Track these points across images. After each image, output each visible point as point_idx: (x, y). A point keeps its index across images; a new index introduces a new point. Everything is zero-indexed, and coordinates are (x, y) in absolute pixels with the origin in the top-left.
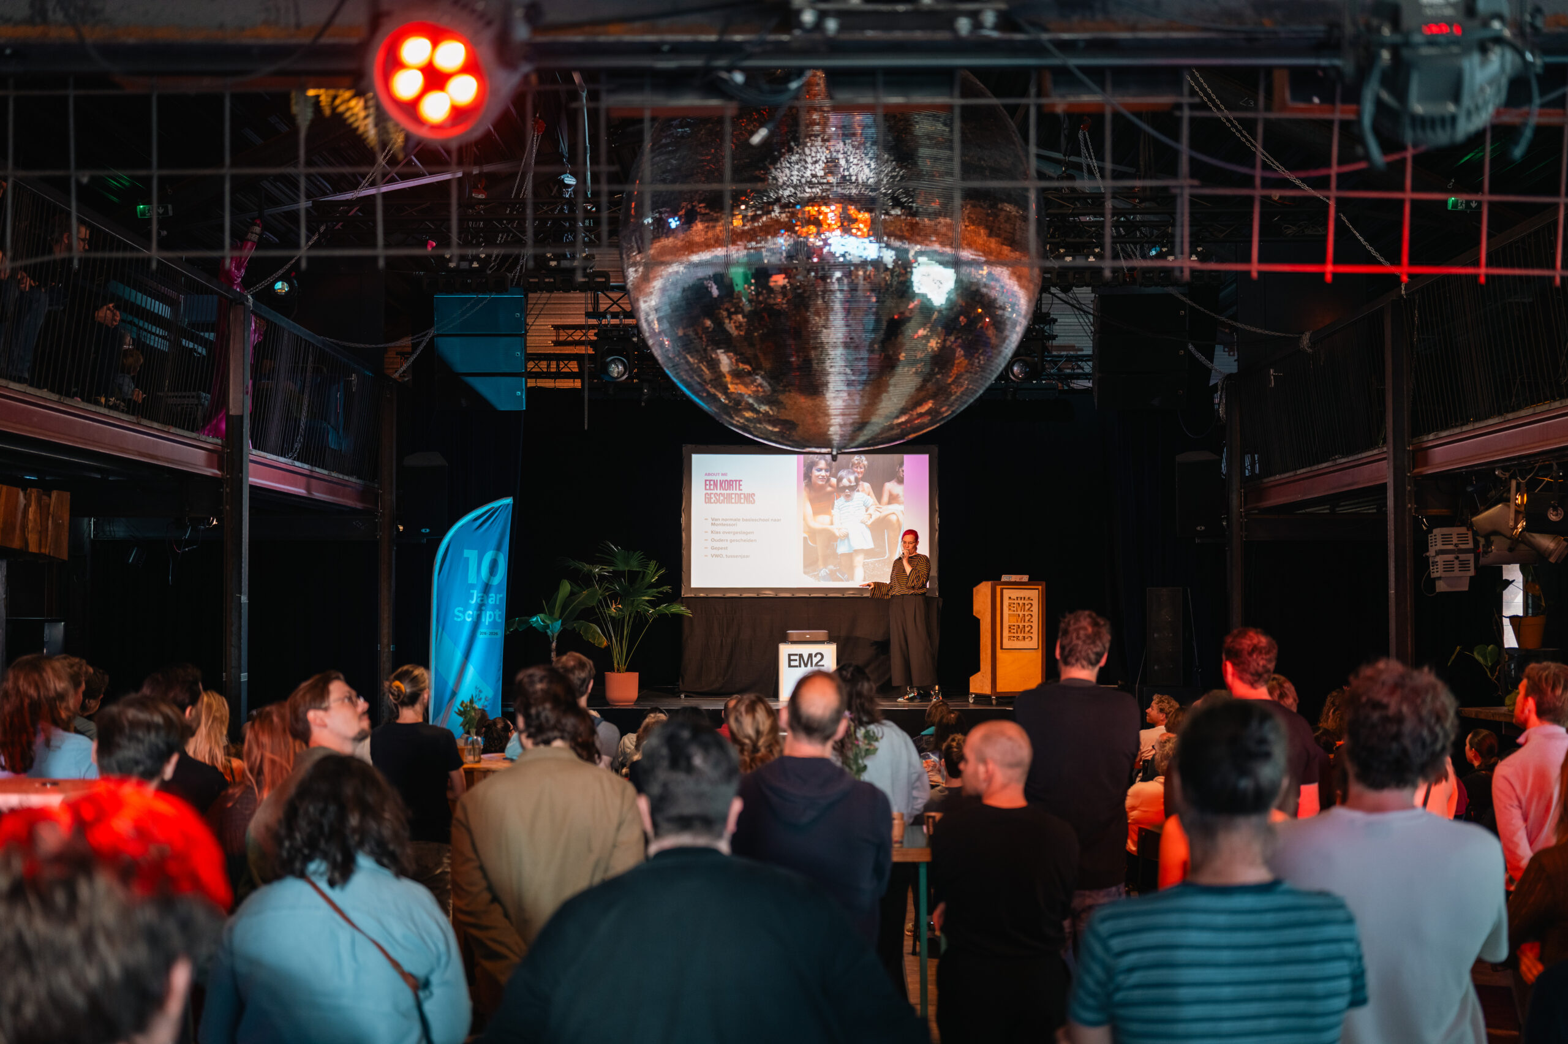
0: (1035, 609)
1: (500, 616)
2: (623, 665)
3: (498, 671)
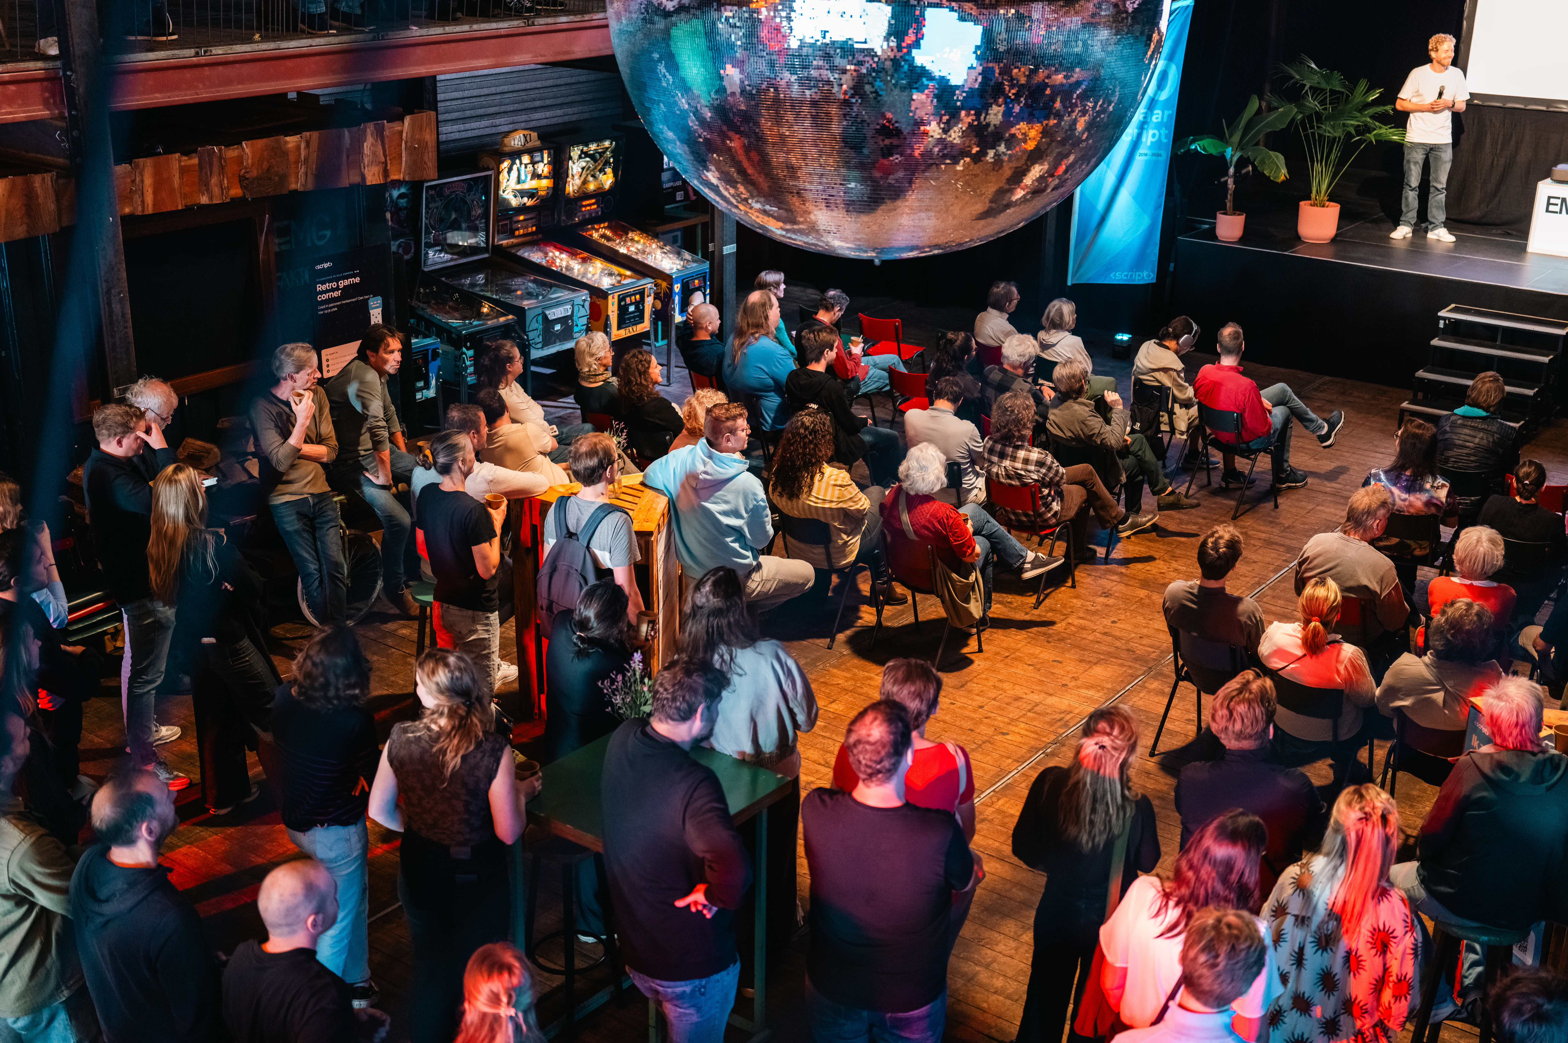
1: (1166, 136)
2: (1323, 196)
3: (1160, 197)
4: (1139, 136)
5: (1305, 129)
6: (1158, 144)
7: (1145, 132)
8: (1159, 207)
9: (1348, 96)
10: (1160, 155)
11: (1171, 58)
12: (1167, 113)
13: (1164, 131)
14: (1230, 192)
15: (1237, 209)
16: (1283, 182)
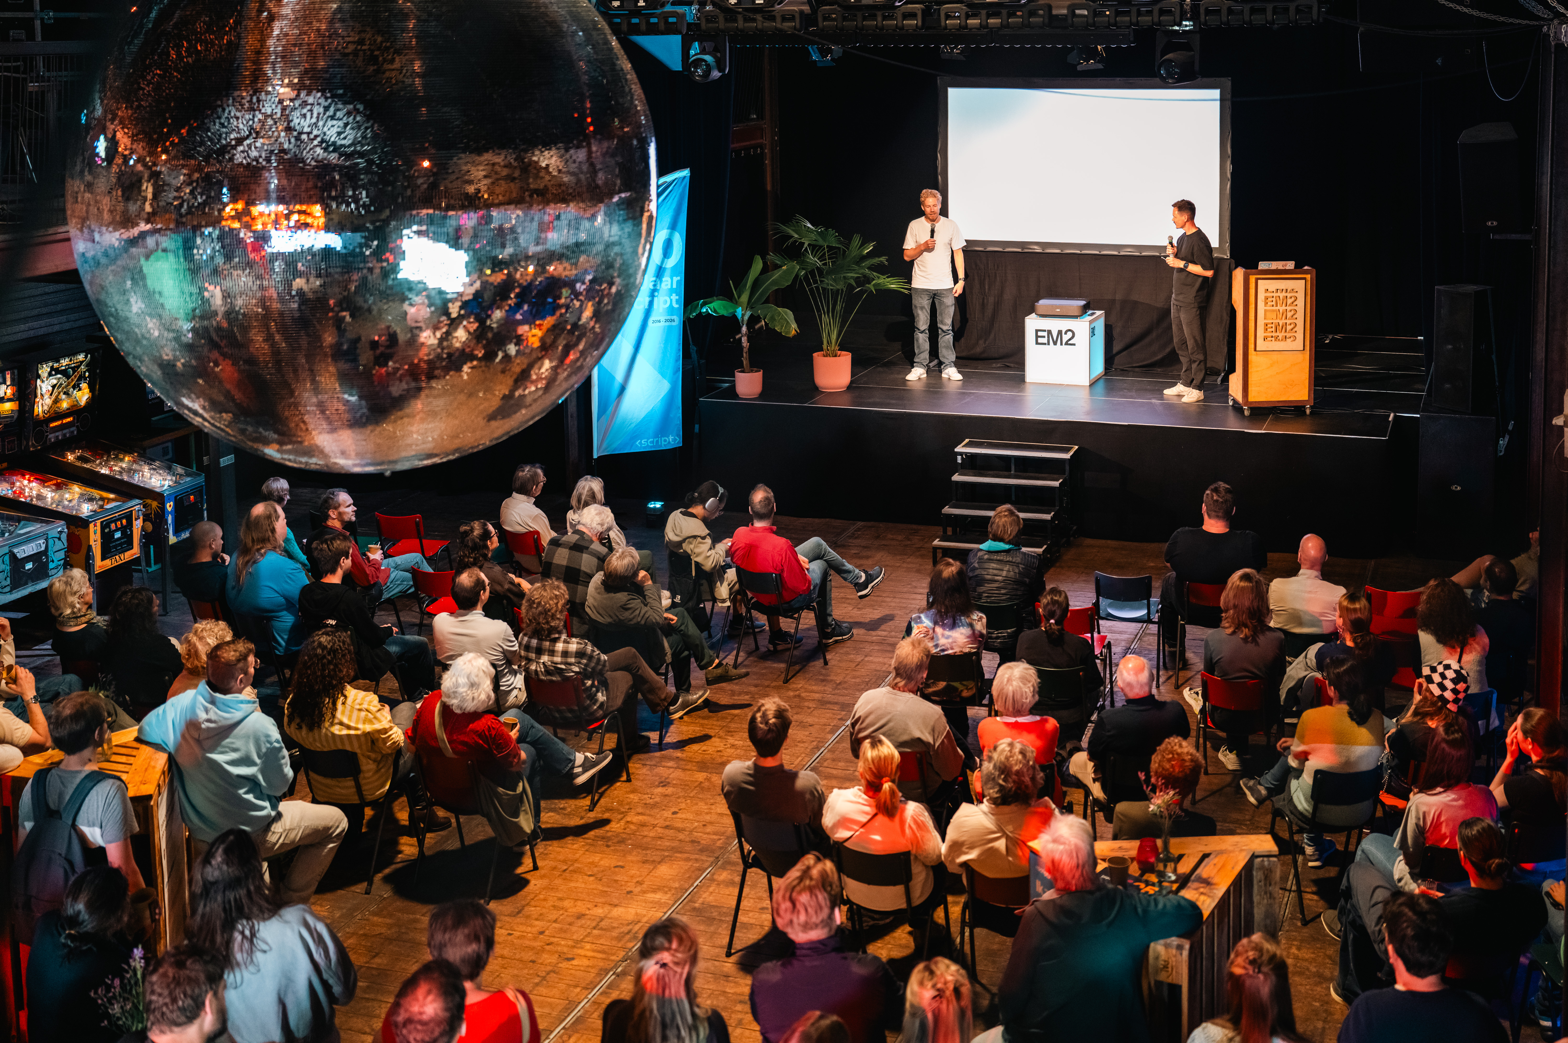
0: (1300, 302)
1: (677, 301)
2: (834, 346)
3: (677, 361)
4: (651, 303)
5: (809, 284)
6: (671, 310)
7: (656, 299)
8: (677, 371)
9: (844, 251)
10: (673, 321)
11: (673, 227)
12: (676, 279)
13: (674, 297)
14: (745, 350)
15: (754, 366)
16: (794, 336)
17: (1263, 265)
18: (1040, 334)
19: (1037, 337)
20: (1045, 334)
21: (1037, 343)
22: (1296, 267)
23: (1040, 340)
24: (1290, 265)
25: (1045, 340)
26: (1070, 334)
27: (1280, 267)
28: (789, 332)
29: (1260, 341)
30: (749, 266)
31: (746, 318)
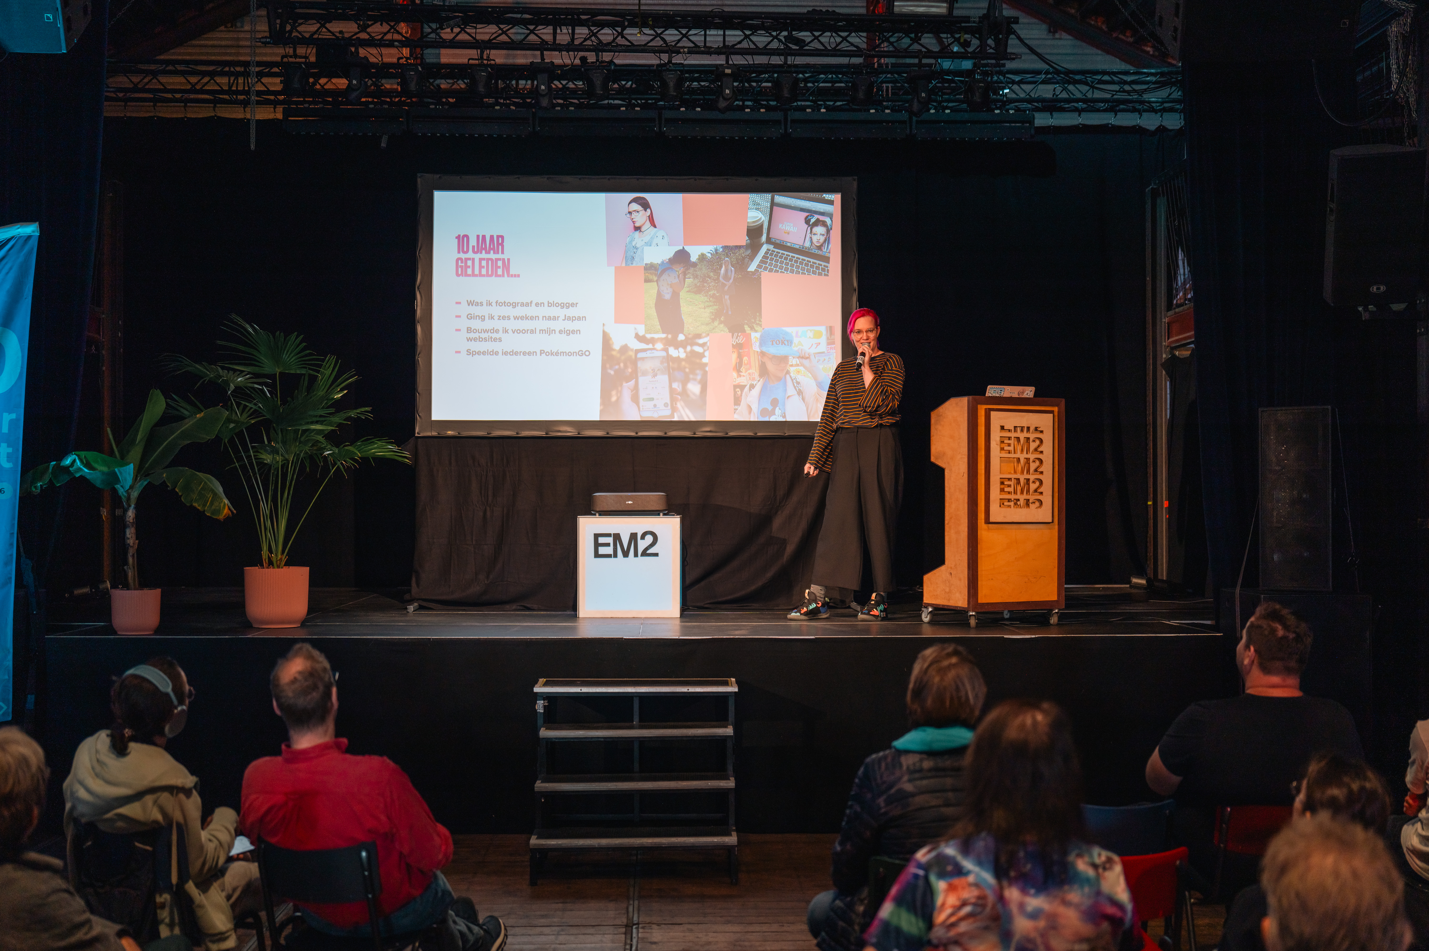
0: (1047, 448)
1: (9, 457)
3: (7, 564)
10: (2, 491)
11: (6, 322)
12: (7, 419)
13: (5, 449)
14: (131, 552)
17: (992, 391)
18: (601, 540)
19: (597, 545)
20: (610, 540)
21: (597, 555)
22: (1036, 395)
23: (602, 550)
24: (1029, 392)
25: (609, 550)
26: (649, 539)
27: (1016, 395)
28: (218, 511)
29: (994, 507)
30: (141, 409)
31: (135, 494)
